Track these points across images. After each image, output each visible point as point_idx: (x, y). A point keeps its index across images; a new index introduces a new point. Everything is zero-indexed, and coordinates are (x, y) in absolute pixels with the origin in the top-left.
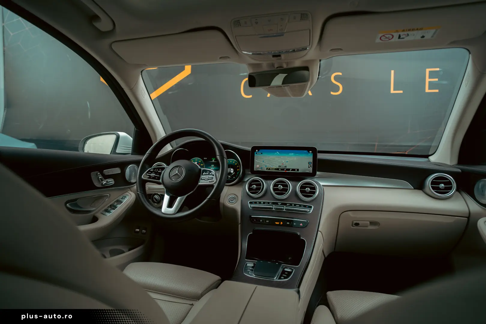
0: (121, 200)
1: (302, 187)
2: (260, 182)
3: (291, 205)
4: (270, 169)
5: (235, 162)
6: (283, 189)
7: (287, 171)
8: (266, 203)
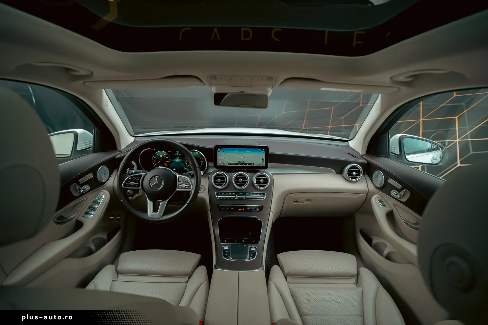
0: (97, 200)
1: (258, 179)
3: (249, 194)
4: (231, 164)
6: (243, 182)
7: (245, 166)
8: (229, 193)
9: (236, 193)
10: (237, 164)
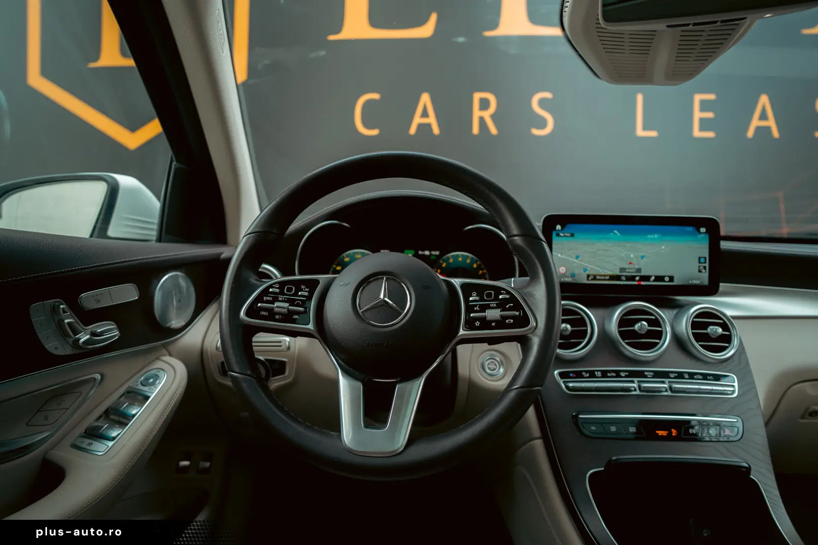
0: (142, 388)
1: (697, 325)
2: (579, 314)
3: (680, 375)
4: (598, 277)
5: (473, 262)
6: (649, 334)
7: (643, 283)
8: (609, 375)
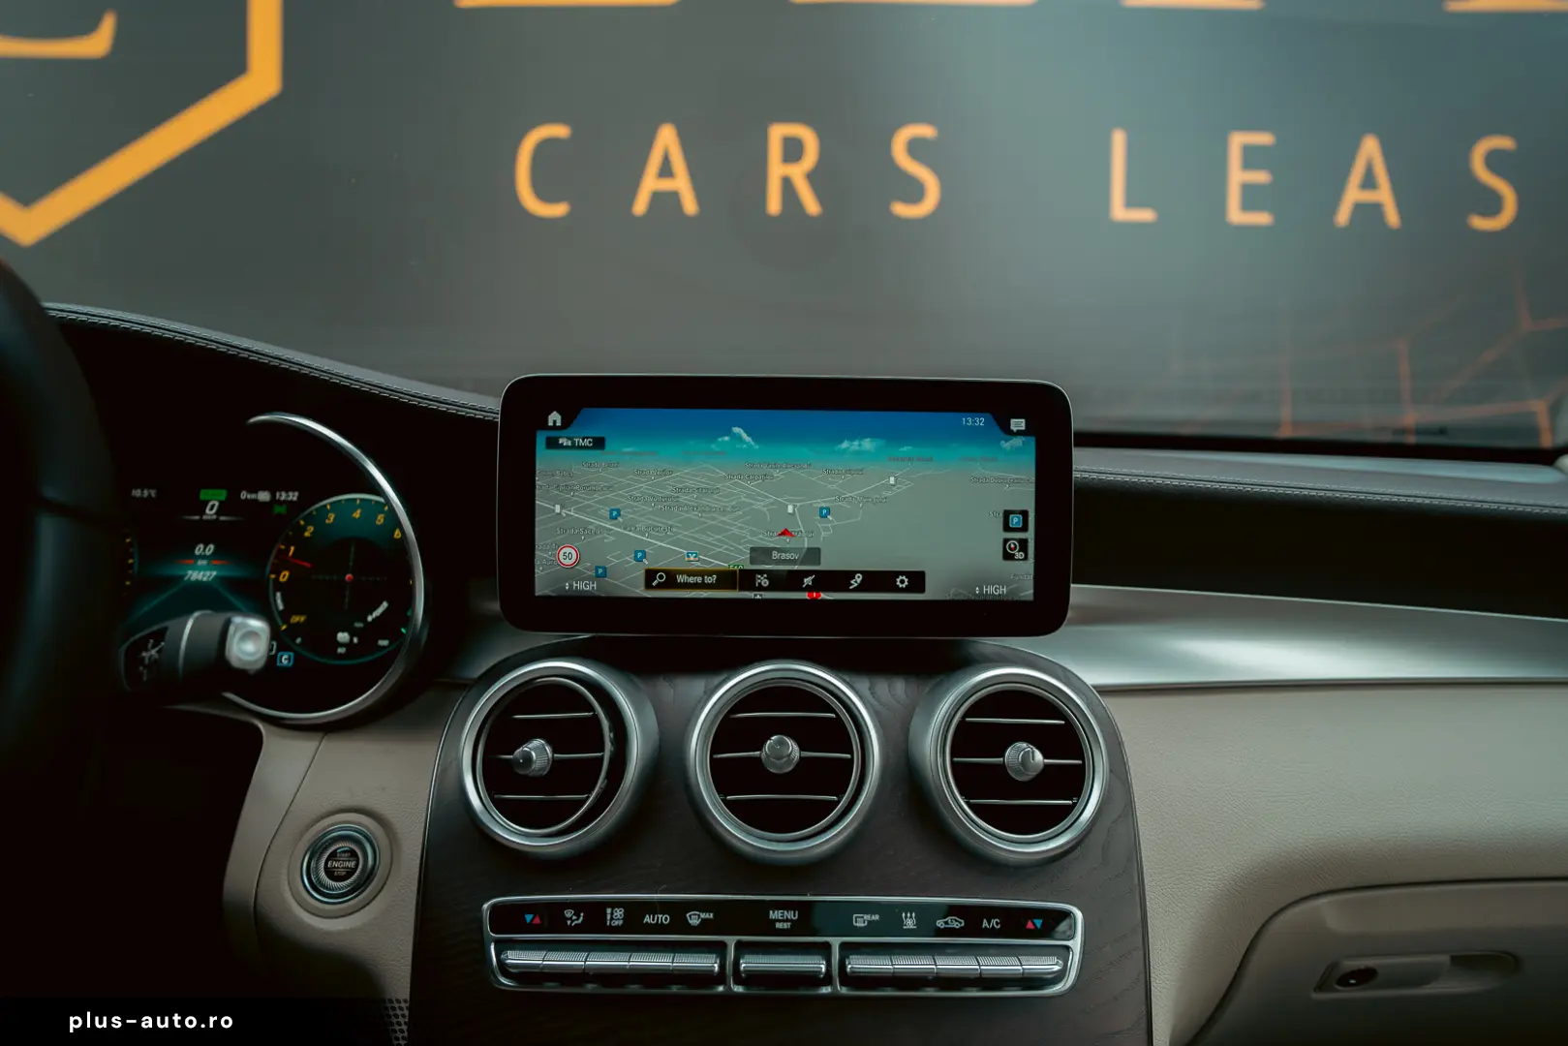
1: (972, 739)
2: (589, 706)
4: (680, 579)
5: (391, 521)
6: (806, 775)
7: (823, 596)
8: (648, 919)
9: (727, 918)
10: (746, 579)
